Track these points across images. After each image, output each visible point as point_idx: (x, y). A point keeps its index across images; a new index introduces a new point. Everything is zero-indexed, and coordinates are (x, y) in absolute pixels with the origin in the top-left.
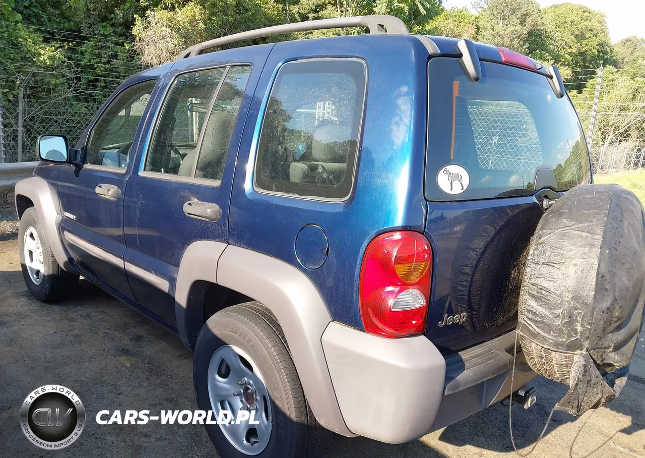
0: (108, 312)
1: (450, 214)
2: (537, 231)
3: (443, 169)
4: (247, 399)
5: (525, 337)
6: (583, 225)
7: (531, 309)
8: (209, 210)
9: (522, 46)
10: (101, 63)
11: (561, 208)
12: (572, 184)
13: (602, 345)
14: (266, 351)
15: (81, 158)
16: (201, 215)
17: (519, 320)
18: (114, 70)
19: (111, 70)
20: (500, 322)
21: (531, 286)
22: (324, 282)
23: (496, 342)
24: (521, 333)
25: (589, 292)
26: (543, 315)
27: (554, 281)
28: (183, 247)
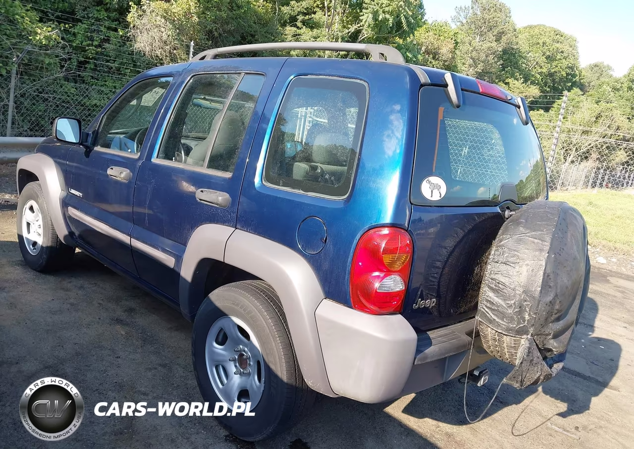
0: (101, 285)
1: (427, 217)
2: (498, 236)
3: (426, 180)
4: (241, 365)
5: (483, 323)
6: (536, 233)
7: (490, 299)
8: (220, 198)
9: (496, 63)
10: (92, 45)
11: (519, 218)
12: (531, 198)
13: (544, 332)
14: (264, 322)
15: (91, 141)
16: (213, 201)
17: (479, 308)
18: (105, 53)
19: (102, 54)
20: (462, 310)
21: (490, 280)
22: (320, 265)
23: (459, 326)
24: (480, 319)
25: (537, 289)
26: (499, 305)
27: (509, 277)
28: (192, 229)
